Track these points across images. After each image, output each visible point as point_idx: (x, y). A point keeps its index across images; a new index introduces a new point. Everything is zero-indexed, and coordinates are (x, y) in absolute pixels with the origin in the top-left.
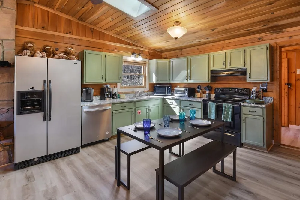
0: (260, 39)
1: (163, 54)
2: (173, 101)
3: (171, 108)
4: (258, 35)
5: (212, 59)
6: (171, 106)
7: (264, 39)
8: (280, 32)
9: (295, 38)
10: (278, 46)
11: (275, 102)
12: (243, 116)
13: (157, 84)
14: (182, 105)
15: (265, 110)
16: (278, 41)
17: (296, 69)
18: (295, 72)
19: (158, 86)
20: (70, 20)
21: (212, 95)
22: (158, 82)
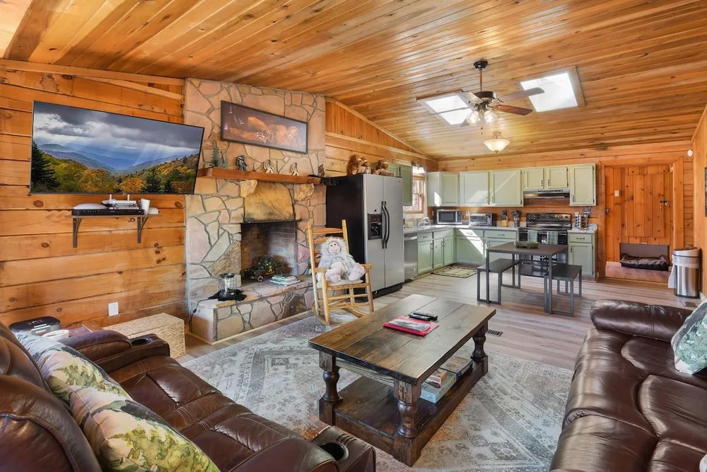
0: (582, 155)
1: (440, 163)
2: (471, 231)
3: (468, 241)
4: (581, 151)
5: (525, 176)
6: (468, 238)
7: (588, 155)
8: (604, 149)
9: (620, 158)
10: (603, 166)
11: (599, 228)
12: (570, 244)
13: (441, 208)
14: (486, 236)
15: (594, 237)
16: (603, 159)
17: (614, 190)
18: (613, 194)
19: (442, 210)
20: (361, 120)
21: (521, 223)
22: (443, 205)
